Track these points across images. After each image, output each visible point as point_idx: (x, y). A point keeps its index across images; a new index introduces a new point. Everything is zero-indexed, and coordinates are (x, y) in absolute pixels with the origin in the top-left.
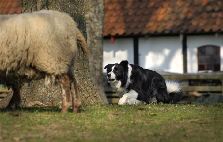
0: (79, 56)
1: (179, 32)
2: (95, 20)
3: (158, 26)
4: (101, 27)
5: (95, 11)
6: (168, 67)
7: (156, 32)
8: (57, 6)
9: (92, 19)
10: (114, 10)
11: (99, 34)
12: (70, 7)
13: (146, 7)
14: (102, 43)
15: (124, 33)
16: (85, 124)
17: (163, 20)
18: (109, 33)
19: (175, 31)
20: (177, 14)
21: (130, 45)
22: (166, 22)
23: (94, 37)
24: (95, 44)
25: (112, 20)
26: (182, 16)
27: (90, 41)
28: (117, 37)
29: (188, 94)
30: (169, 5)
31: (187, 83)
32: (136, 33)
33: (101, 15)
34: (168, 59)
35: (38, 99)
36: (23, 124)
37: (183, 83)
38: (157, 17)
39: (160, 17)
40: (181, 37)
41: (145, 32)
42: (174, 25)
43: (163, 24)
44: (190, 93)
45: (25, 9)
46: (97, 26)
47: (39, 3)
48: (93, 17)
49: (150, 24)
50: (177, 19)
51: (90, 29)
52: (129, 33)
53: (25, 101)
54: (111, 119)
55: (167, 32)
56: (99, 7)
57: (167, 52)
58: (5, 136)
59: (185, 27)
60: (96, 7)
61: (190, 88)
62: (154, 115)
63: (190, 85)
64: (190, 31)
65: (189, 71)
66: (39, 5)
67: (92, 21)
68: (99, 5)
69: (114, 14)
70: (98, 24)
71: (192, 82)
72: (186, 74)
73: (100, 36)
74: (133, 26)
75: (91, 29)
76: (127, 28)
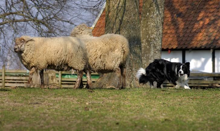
0: (137, 60)
1: (210, 47)
2: (157, 39)
3: (198, 44)
4: (160, 44)
5: (157, 34)
6: (203, 69)
7: (196, 47)
8: (124, 31)
9: (155, 39)
10: (171, 33)
11: (159, 48)
12: (132, 32)
13: (190, 32)
14: (161, 53)
15: (177, 48)
16: (128, 97)
17: (200, 40)
18: (168, 47)
19: (208, 47)
20: (210, 36)
21: (180, 55)
22: (202, 41)
23: (156, 49)
24: (156, 54)
25: (170, 39)
26: (213, 38)
27: (154, 52)
28: (172, 50)
29: (213, 85)
30: (205, 31)
31: (213, 78)
32: (184, 47)
33: (161, 36)
34: (204, 64)
35: (112, 84)
36: (93, 96)
37: (210, 79)
38: (197, 38)
39: (199, 38)
40: (212, 50)
41: (190, 47)
42: (207, 43)
43: (201, 43)
44: (214, 85)
45: (106, 33)
46: (158, 43)
47: (115, 30)
48: (156, 37)
49: (193, 42)
50: (210, 40)
51: (153, 45)
52: (179, 48)
53: (105, 86)
54: (143, 95)
55: (203, 48)
56: (159, 32)
57: (203, 59)
58: (82, 102)
59: (214, 45)
60: (158, 32)
61: (214, 82)
62: (169, 94)
63: (214, 80)
64: (217, 47)
65: (216, 71)
66: (115, 31)
67: (155, 40)
68: (160, 30)
69: (171, 36)
70: (159, 42)
71: (215, 78)
72: (214, 73)
73: (160, 49)
74: (182, 43)
75: (155, 45)
76: (179, 44)
